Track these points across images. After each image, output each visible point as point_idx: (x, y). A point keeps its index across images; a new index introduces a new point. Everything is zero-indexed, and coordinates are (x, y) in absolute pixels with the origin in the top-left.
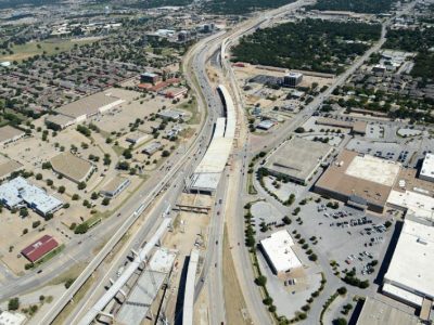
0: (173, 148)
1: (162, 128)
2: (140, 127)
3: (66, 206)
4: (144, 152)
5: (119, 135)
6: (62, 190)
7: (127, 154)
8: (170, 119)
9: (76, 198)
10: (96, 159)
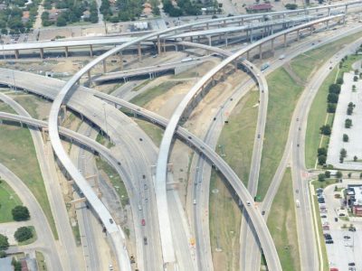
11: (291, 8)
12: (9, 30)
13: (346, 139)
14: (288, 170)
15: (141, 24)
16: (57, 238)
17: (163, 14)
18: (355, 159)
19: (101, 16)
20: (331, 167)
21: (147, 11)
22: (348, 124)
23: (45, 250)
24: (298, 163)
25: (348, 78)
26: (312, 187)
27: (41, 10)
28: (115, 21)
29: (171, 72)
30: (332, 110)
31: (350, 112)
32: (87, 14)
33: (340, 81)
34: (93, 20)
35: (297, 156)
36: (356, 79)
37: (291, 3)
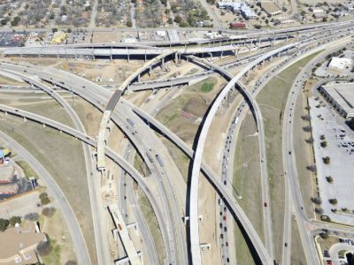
0: (332, 20)
1: (335, 11)
2: (324, 7)
3: (257, 19)
4: (314, 16)
5: (307, 6)
6: (259, 14)
8: (346, 9)
9: (263, 18)
10: (285, 10)
11: (258, 27)
13: (329, 180)
14: (293, 217)
15: (160, 32)
17: (175, 23)
18: (344, 210)
19: (133, 21)
20: (328, 220)
25: (313, 103)
26: (318, 245)
27: (95, 12)
30: (311, 141)
31: (323, 145)
32: (125, 18)
33: (308, 108)
34: (129, 25)
36: (318, 106)
37: (258, 24)
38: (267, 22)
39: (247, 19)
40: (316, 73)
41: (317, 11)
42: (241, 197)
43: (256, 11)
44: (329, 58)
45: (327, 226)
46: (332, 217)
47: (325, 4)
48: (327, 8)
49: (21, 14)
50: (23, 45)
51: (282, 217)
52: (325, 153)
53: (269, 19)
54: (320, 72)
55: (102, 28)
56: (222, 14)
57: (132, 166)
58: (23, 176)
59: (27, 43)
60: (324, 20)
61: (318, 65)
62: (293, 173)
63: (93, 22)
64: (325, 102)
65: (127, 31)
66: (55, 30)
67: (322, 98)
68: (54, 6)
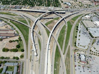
0: (88, 8)
1: (89, 6)
5: (83, 4)
7: (82, 6)
10: (78, 5)
11: (71, 8)
12: (31, 6)
13: (79, 40)
14: (69, 46)
15: (50, 7)
16: (27, 59)
17: (53, 6)
18: (81, 46)
19: (44, 5)
20: (77, 47)
21: (51, 5)
22: (80, 36)
23: (24, 61)
24: (71, 44)
25: (79, 24)
26: (73, 52)
27: (37, 3)
28: (46, 6)
29: (53, 18)
30: (77, 32)
31: (80, 33)
32: (43, 4)
33: (78, 25)
34: (43, 6)
35: (71, 43)
36: (81, 25)
37: (71, 7)
38: (73, 7)
39: (69, 6)
40: (82, 18)
41: (85, 6)
42: (59, 41)
43: (72, 4)
44: (85, 15)
45: (76, 48)
46: (78, 47)
47: (87, 4)
48: (87, 5)
49: (22, 2)
50: (21, 9)
51: (67, 46)
52: (80, 34)
53: (74, 7)
54: (83, 18)
55: (38, 6)
56: (64, 5)
57: (38, 33)
58: (16, 33)
59: (22, 8)
60: (86, 7)
61: (83, 17)
62: (72, 37)
63: (36, 5)
64: (82, 24)
65: (43, 7)
66: (28, 6)
67: (82, 23)
68: (29, 1)
